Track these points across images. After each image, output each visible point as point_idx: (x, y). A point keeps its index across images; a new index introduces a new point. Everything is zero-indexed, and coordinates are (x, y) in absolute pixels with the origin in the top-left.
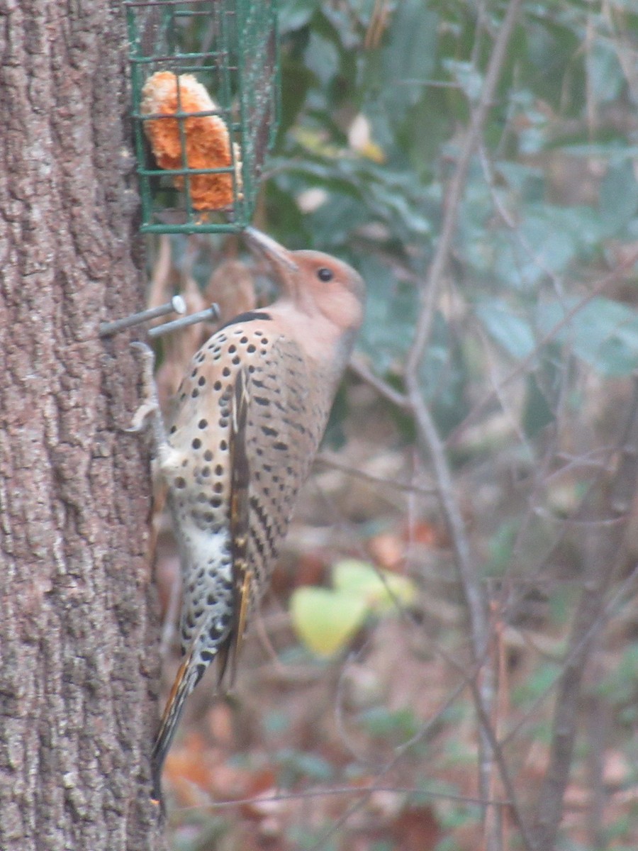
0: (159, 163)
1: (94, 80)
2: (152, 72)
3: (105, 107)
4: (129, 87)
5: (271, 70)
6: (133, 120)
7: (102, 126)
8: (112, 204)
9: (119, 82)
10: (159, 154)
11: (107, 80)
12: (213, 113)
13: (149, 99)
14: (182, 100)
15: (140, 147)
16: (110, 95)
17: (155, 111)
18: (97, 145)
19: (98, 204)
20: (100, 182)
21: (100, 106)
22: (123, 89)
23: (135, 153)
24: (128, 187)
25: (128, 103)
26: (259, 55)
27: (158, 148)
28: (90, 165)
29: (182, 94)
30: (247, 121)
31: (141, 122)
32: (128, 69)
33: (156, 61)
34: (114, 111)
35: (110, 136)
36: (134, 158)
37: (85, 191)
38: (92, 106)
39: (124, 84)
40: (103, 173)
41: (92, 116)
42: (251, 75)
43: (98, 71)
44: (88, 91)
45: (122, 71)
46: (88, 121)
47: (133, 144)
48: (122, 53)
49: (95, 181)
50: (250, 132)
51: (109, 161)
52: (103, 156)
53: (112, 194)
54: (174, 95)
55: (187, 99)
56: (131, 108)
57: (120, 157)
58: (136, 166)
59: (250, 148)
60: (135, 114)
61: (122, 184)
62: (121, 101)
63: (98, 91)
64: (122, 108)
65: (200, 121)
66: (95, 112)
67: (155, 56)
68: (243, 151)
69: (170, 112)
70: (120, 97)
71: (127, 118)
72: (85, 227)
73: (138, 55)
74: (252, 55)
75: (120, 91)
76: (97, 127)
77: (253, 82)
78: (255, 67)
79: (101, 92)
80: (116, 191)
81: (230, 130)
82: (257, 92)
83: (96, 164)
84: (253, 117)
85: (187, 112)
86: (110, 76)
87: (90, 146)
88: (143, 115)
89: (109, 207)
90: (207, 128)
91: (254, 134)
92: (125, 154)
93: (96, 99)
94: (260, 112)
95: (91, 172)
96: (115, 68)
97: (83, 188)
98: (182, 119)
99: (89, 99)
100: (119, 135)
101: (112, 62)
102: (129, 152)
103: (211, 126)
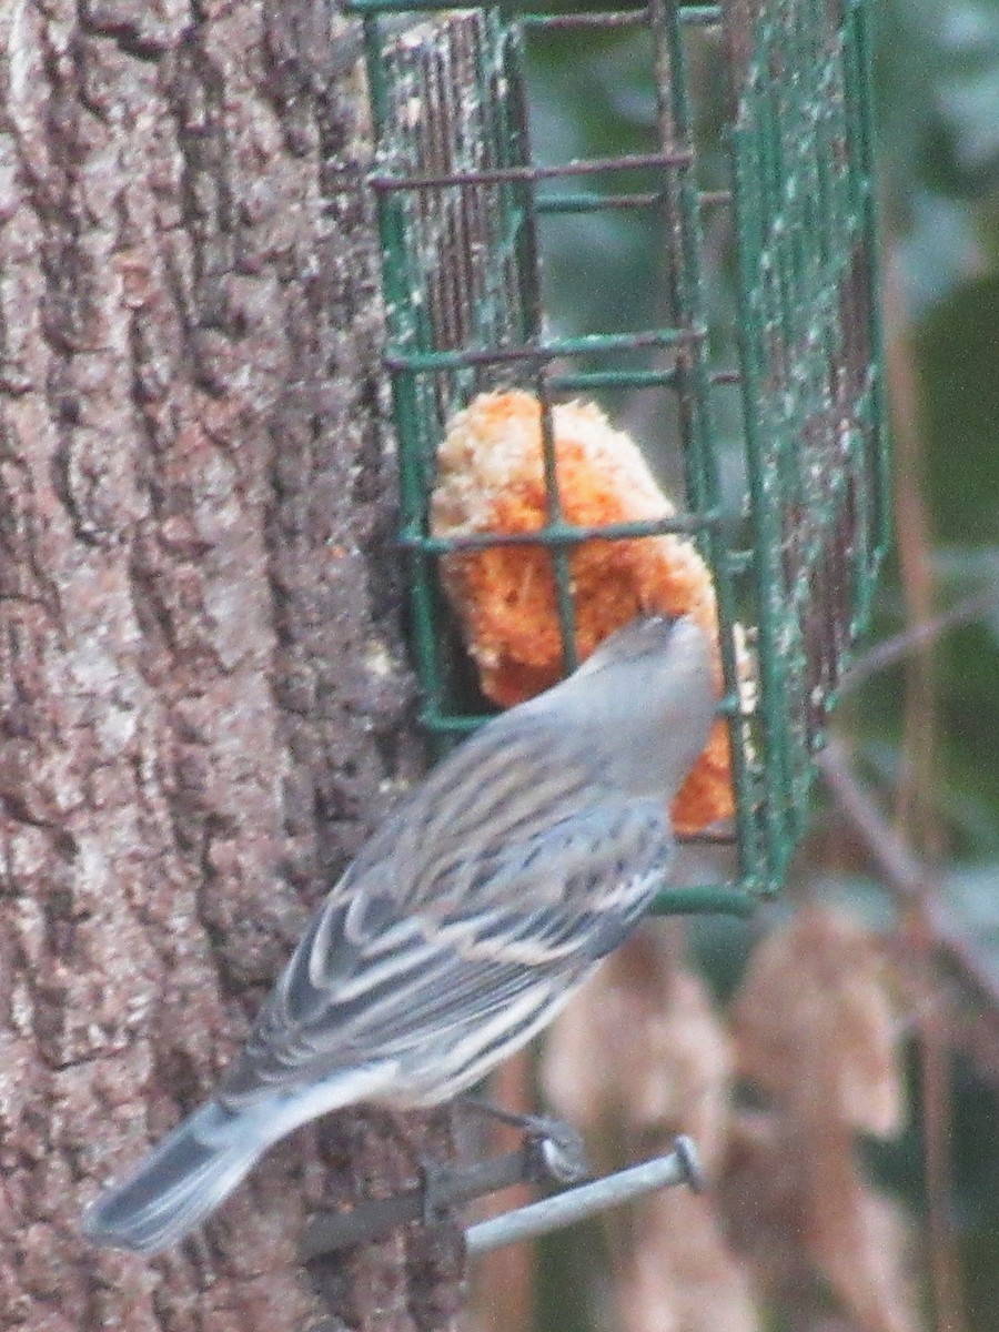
0: (488, 687)
1: (275, 429)
2: (467, 401)
3: (312, 514)
4: (390, 447)
5: (861, 376)
6: (405, 554)
7: (303, 577)
8: (336, 827)
9: (356, 433)
10: (490, 658)
11: (316, 428)
12: (664, 528)
13: (462, 481)
14: (564, 485)
15: (427, 642)
16: (328, 477)
17: (479, 516)
18: (285, 638)
19: (291, 829)
20: (298, 757)
21: (297, 510)
22: (369, 455)
23: (412, 661)
24: (390, 772)
25: (389, 499)
26: (813, 335)
27: (488, 637)
28: (266, 704)
29: (564, 466)
30: (774, 550)
31: (432, 559)
32: (385, 391)
33: (479, 362)
34: (341, 527)
35: (328, 610)
36: (410, 677)
37: (252, 788)
38: (270, 514)
39: (373, 438)
40: (308, 730)
41: (270, 544)
42: (789, 400)
43: (287, 399)
44: (258, 465)
45: (369, 395)
46: (259, 562)
47: (405, 635)
48: (365, 341)
49: (285, 755)
50: (788, 586)
51: (324, 689)
52: (307, 676)
53: (338, 794)
54: (538, 470)
55: (577, 485)
56: (397, 519)
57: (364, 677)
58: (415, 704)
59: (787, 635)
60: (412, 536)
61: (371, 761)
62: (362, 494)
63: (286, 464)
64: (368, 516)
65: (622, 550)
66: (277, 531)
67: (475, 347)
68: (761, 645)
69: (531, 519)
70: (360, 482)
71: (381, 549)
72: (250, 907)
73: (418, 342)
74: (791, 334)
75: (357, 462)
76: (287, 581)
77: (792, 422)
78: (799, 372)
79: (298, 469)
80: (351, 786)
81: (716, 582)
82: (807, 452)
83: (282, 693)
84: (802, 534)
85: (581, 531)
86: (331, 415)
87: (265, 643)
88: (445, 534)
89: (327, 839)
90: (646, 571)
91: (801, 591)
92: (380, 664)
93: (281, 489)
94: (821, 517)
95: (268, 727)
96: (344, 389)
97: (242, 779)
98: (572, 546)
99: (258, 493)
100: (360, 603)
101: (333, 369)
102: (393, 655)
103: (661, 567)
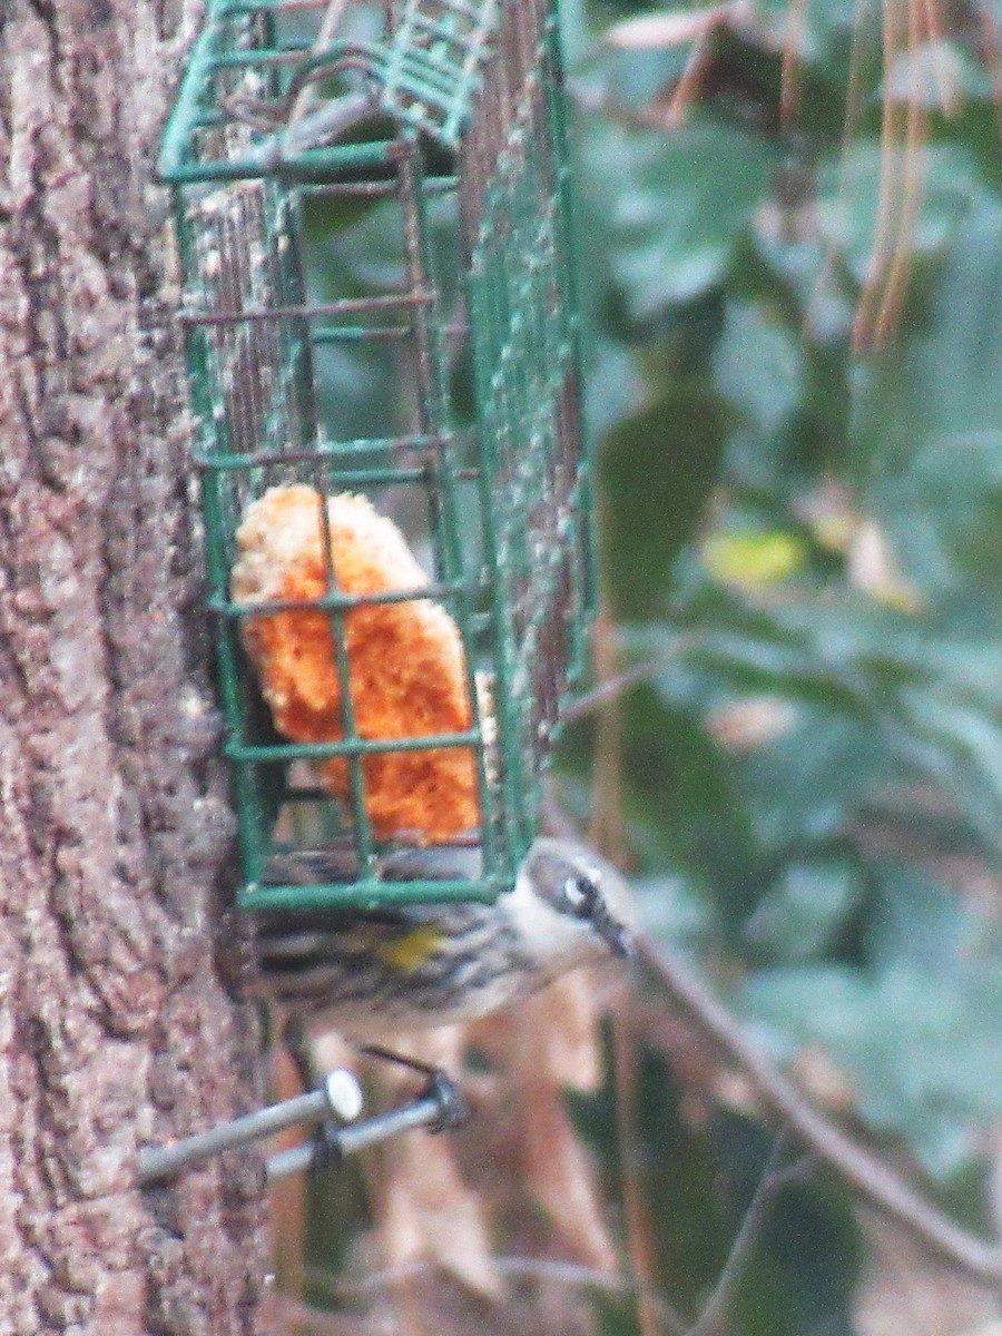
0: (281, 724)
1: (106, 517)
2: (259, 493)
3: (137, 586)
4: (198, 531)
5: (573, 474)
6: (212, 618)
7: (131, 636)
8: (160, 837)
9: (171, 520)
10: (280, 700)
11: (139, 516)
12: (420, 595)
13: (255, 558)
14: (337, 562)
15: (230, 687)
16: (149, 556)
17: (271, 587)
18: (116, 686)
19: (123, 839)
20: (129, 781)
21: (125, 582)
22: (181, 537)
23: (219, 703)
24: (203, 792)
25: (198, 572)
26: (535, 440)
27: (280, 683)
28: (101, 738)
29: (337, 546)
30: (508, 612)
31: (234, 623)
32: (194, 487)
33: (268, 463)
34: (160, 596)
35: (151, 664)
36: (216, 718)
37: (91, 806)
38: (102, 588)
39: (184, 524)
40: (136, 760)
41: (103, 610)
42: (517, 492)
43: (114, 494)
44: (93, 546)
45: (180, 490)
46: (94, 625)
47: (213, 684)
48: (177, 448)
49: (117, 779)
50: (519, 640)
51: (148, 726)
52: (135, 714)
53: (161, 811)
54: (317, 549)
55: (348, 560)
56: (205, 588)
57: (177, 717)
58: (222, 739)
59: (519, 681)
60: (216, 602)
61: (186, 786)
62: (177, 570)
63: (115, 545)
64: (182, 588)
65: (387, 612)
66: (109, 600)
67: (265, 451)
68: (498, 689)
69: (312, 590)
70: (175, 559)
71: (193, 613)
72: (90, 902)
73: (219, 447)
74: (518, 439)
75: (171, 544)
76: (118, 639)
77: (521, 509)
78: (525, 470)
79: (125, 550)
80: (173, 804)
81: (463, 637)
82: (532, 534)
83: (116, 732)
84: (528, 598)
85: (352, 597)
86: (150, 505)
87: (100, 690)
88: (243, 601)
89: (151, 846)
90: (406, 632)
91: (529, 644)
92: (193, 706)
93: (111, 566)
94: (543, 585)
95: (103, 756)
96: (161, 485)
97: (84, 798)
98: (343, 611)
99: (93, 568)
100: (175, 659)
101: (151, 470)
102: (204, 698)
103: (417, 627)
